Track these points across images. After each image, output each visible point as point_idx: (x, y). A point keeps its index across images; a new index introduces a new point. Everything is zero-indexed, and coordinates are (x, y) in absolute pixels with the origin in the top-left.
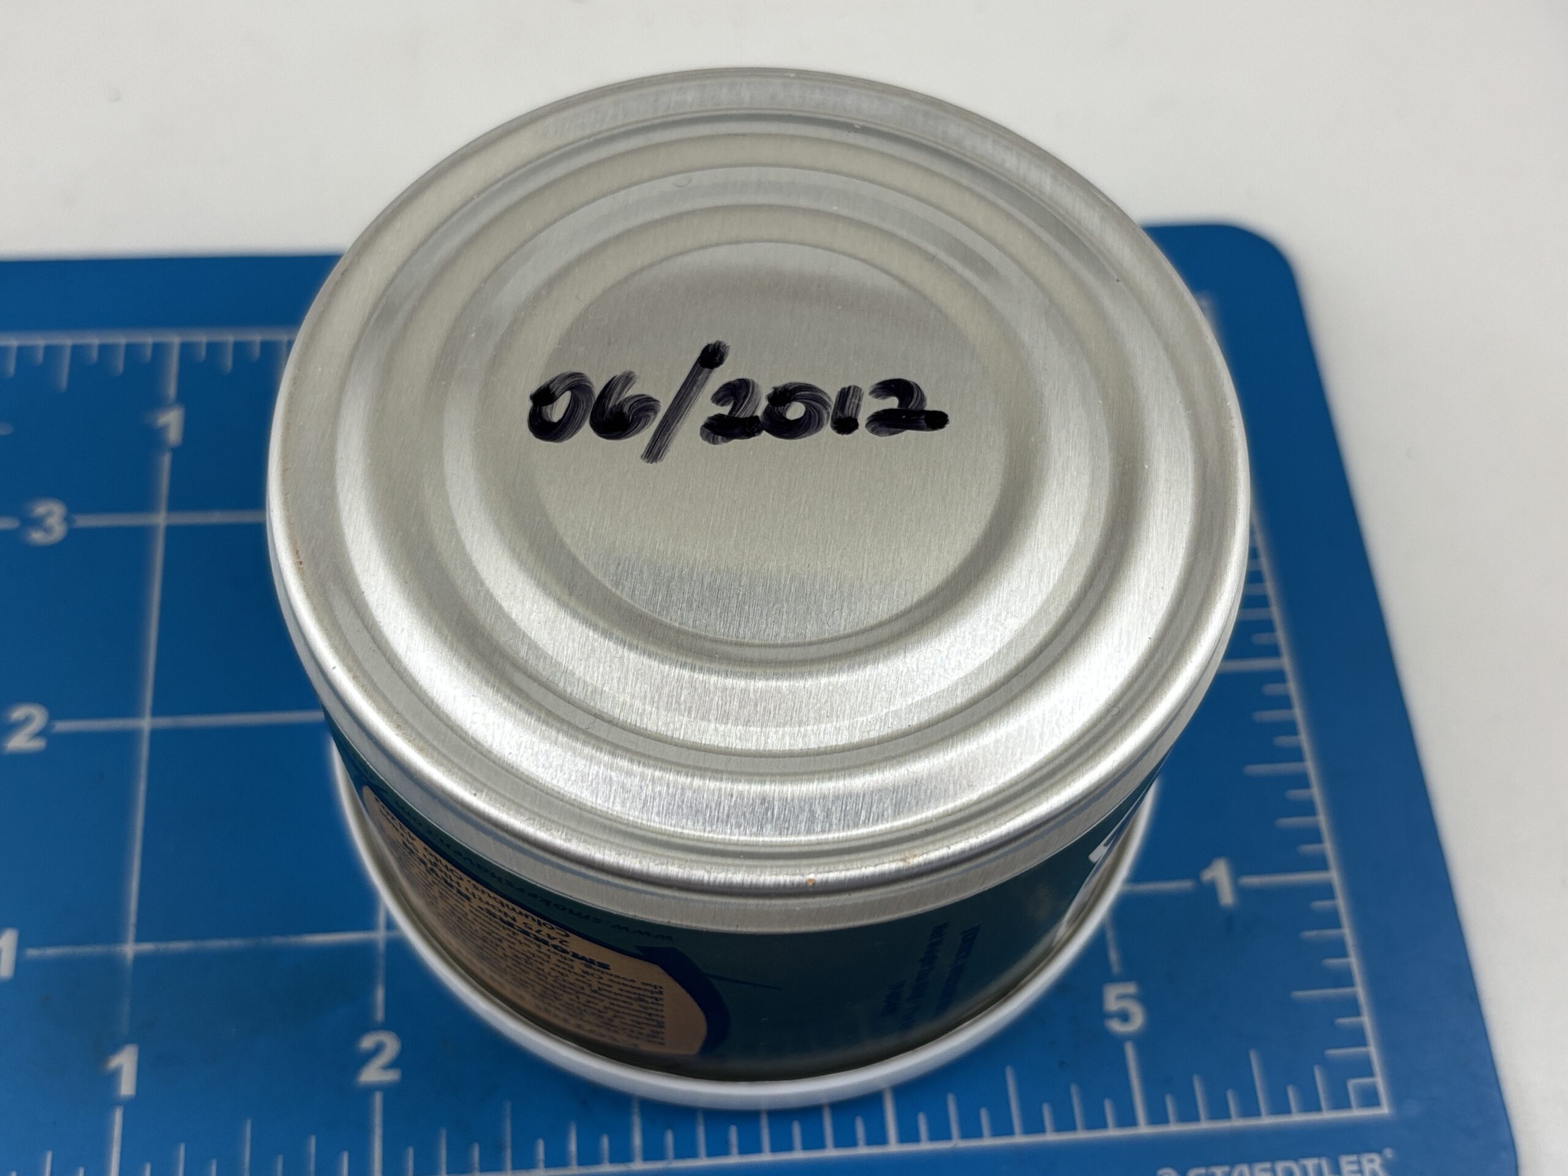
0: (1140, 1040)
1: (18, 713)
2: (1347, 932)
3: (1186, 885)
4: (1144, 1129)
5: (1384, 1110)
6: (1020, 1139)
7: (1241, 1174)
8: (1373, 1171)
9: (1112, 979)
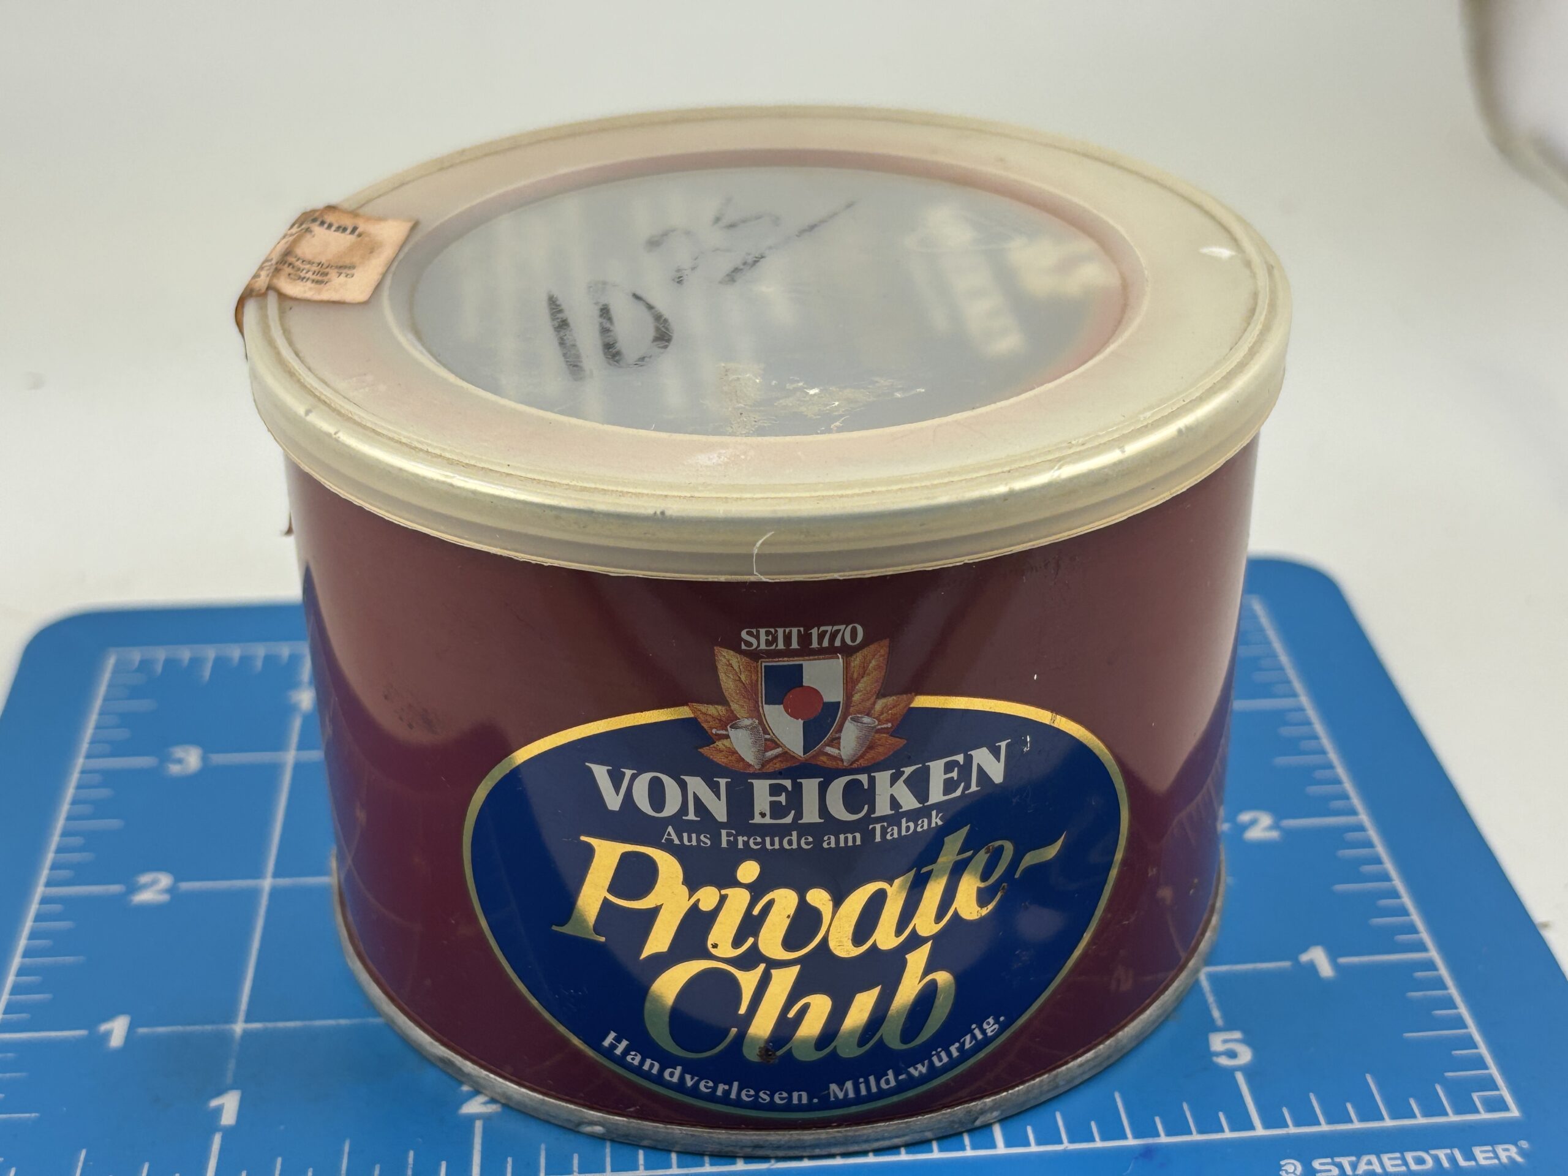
0: (1249, 1071)
1: (145, 879)
2: (1453, 991)
3: (1286, 964)
4: (1260, 1131)
5: (1514, 1112)
6: (1132, 1142)
7: (1369, 1162)
8: (1510, 1158)
9: (1217, 1030)
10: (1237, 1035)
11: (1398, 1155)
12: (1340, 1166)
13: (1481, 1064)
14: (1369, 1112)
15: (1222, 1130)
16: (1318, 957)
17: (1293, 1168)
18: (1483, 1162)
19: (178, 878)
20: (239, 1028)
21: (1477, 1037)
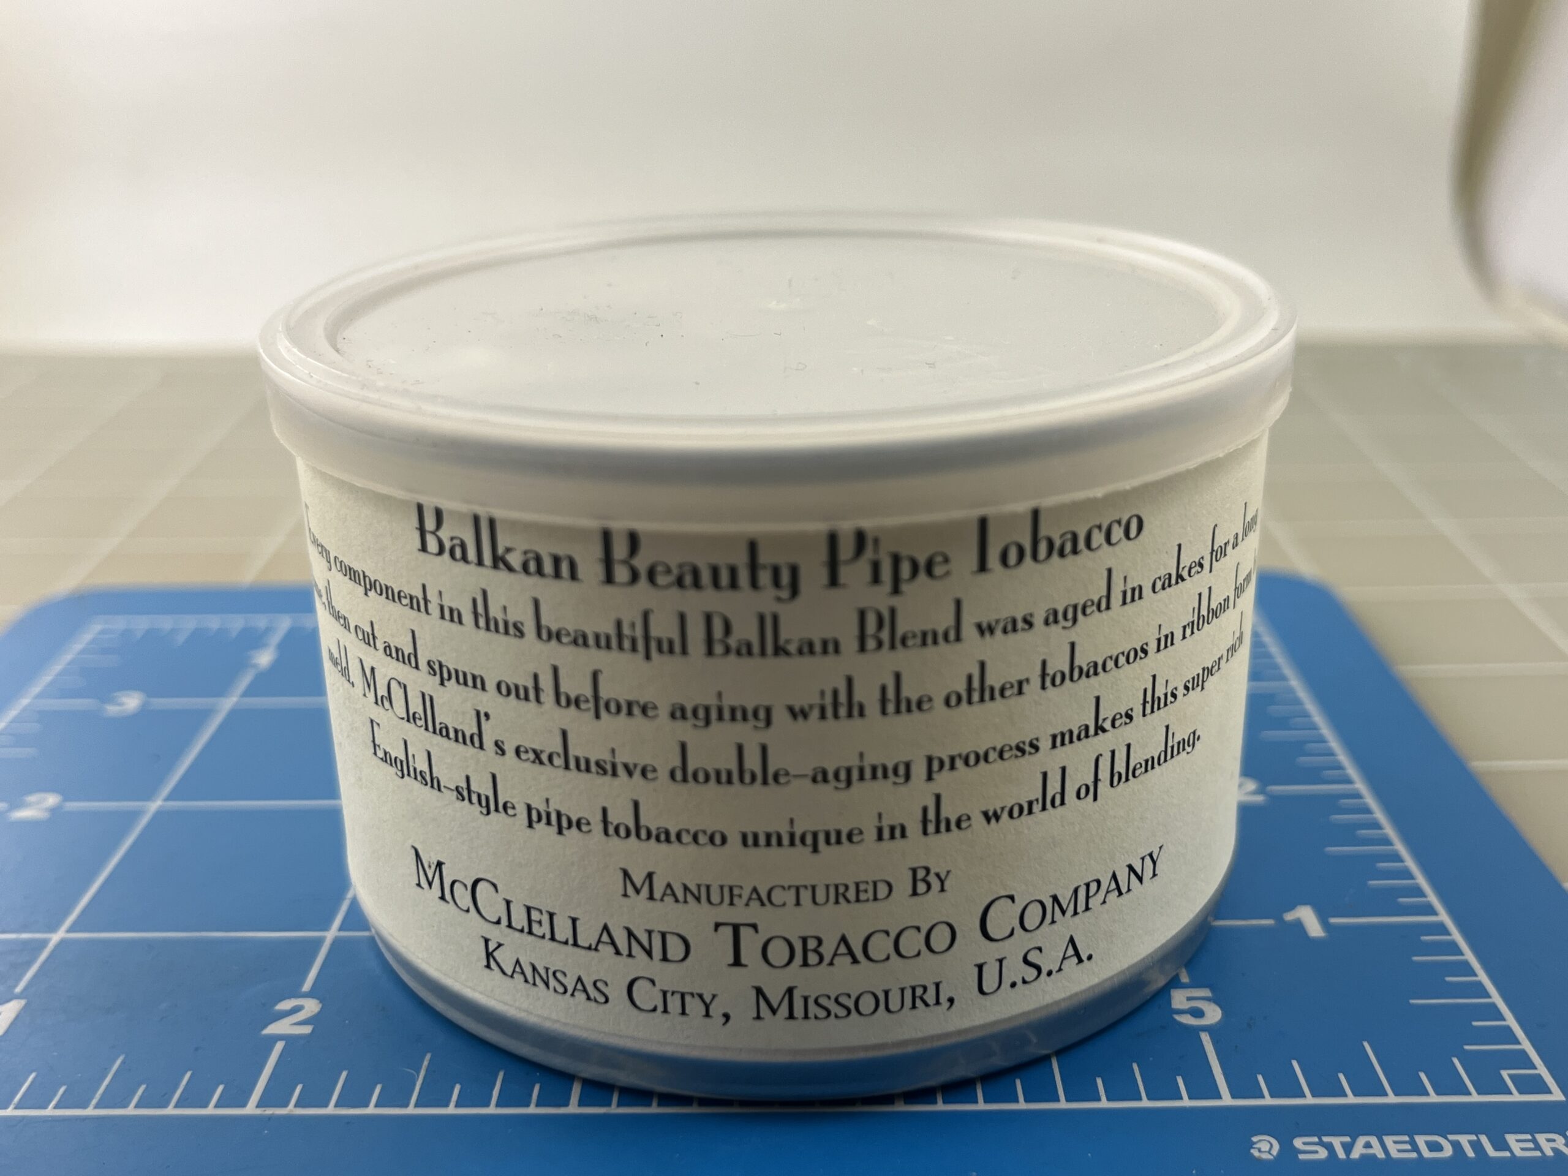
0: (1218, 1032)
1: (33, 798)
2: (1470, 957)
3: (1266, 922)
4: (1227, 1100)
5: (1557, 1095)
6: (1065, 1105)
7: (1366, 1147)
8: (1554, 1150)
9: (1181, 986)
10: (1205, 993)
11: (1406, 1138)
12: (1329, 1147)
13: (1510, 1037)
14: (1367, 1085)
15: (1179, 1097)
16: (1306, 916)
17: (1268, 1146)
18: (1518, 1153)
19: (66, 799)
20: (57, 937)
21: (1502, 1007)
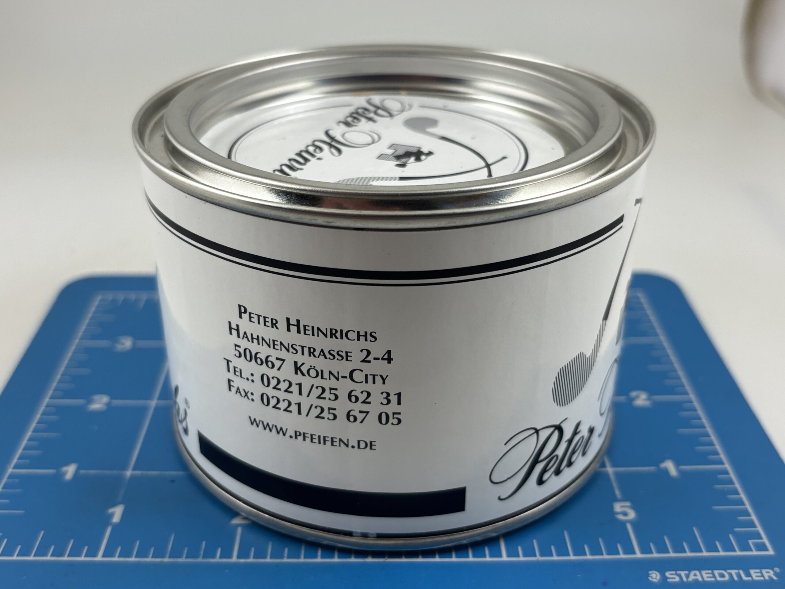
0: (633, 523)
2: (737, 486)
4: (639, 555)
5: (771, 552)
6: (572, 557)
7: (695, 576)
8: (769, 577)
9: (617, 500)
10: (628, 504)
11: (710, 571)
12: (680, 576)
13: (753, 525)
14: (696, 548)
15: (618, 553)
16: (670, 466)
17: (656, 575)
18: (755, 578)
19: (112, 398)
20: (129, 473)
21: (750, 510)
